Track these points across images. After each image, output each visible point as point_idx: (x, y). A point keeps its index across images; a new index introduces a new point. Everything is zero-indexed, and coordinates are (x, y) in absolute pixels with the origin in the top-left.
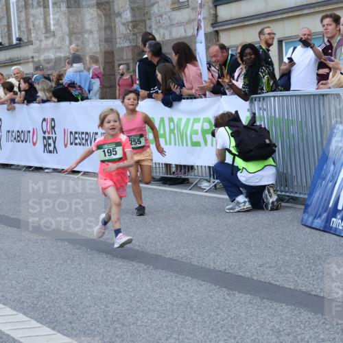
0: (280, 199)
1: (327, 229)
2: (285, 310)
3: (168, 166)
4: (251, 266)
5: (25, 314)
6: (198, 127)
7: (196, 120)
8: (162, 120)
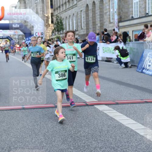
0: (132, 65)
1: (142, 72)
2: (132, 89)
3: (107, 58)
4: (125, 80)
5: (75, 88)
8: (106, 48)
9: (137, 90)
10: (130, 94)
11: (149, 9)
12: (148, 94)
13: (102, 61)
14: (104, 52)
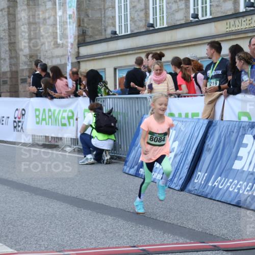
0: (112, 158)
1: (137, 175)
2: (110, 219)
3: (47, 137)
4: (93, 194)
6: (65, 115)
7: (65, 111)
8: (44, 110)
9: (121, 222)
10: (105, 232)
11: (155, 13)
12: (151, 230)
13: (33, 145)
14: (38, 123)
